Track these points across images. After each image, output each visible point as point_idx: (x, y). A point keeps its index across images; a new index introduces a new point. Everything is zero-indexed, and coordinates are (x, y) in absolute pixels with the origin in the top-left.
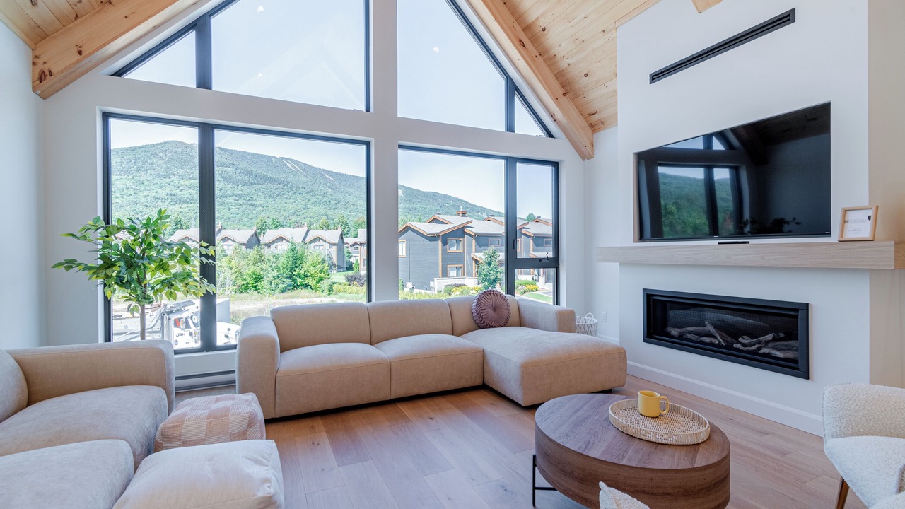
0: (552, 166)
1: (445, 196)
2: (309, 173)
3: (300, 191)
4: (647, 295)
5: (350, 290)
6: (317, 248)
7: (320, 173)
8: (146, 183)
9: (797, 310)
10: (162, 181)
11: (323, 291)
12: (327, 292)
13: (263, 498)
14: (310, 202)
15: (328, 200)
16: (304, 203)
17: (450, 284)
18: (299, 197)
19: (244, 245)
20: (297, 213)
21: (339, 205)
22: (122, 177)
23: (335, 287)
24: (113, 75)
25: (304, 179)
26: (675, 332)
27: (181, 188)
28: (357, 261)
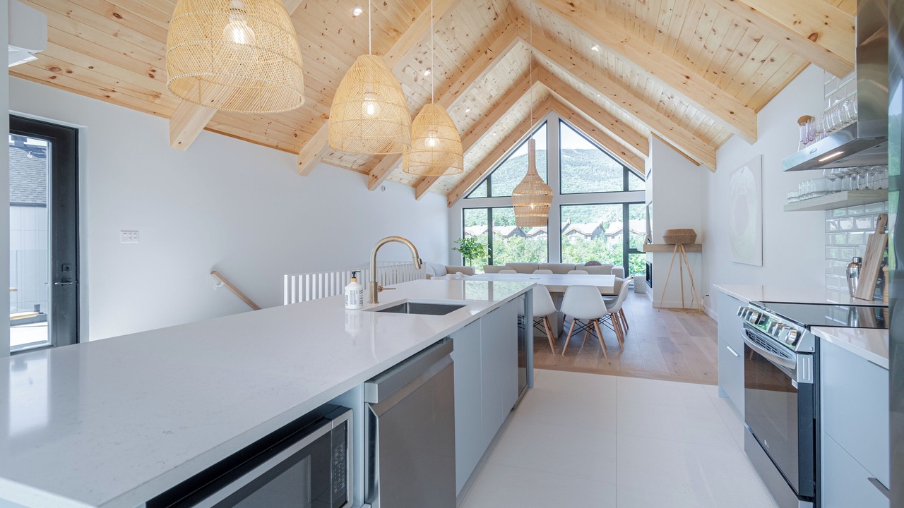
22: (499, 185)
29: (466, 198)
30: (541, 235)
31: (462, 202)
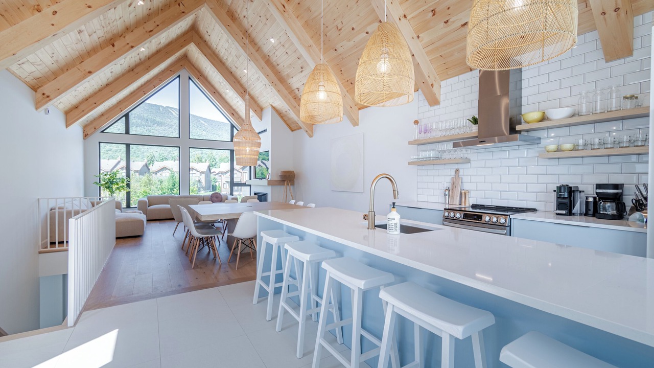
7: (198, 120)
19: (137, 172)
28: (219, 185)
29: (102, 132)
30: (164, 171)
31: (98, 136)
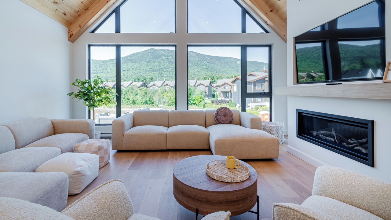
0: (269, 47)
1: (261, 63)
2: (200, 57)
3: (196, 64)
4: (298, 112)
5: (212, 106)
6: (200, 88)
7: (204, 56)
8: (143, 65)
9: (367, 124)
10: (148, 64)
11: (201, 106)
12: (203, 107)
13: (75, 171)
14: (200, 69)
15: (207, 68)
16: (197, 69)
17: (257, 105)
18: (195, 67)
20: (195, 74)
21: (211, 70)
23: (206, 105)
24: (91, 32)
25: (198, 59)
26: (315, 133)
27: (154, 66)
28: (217, 94)
29: (93, 32)
